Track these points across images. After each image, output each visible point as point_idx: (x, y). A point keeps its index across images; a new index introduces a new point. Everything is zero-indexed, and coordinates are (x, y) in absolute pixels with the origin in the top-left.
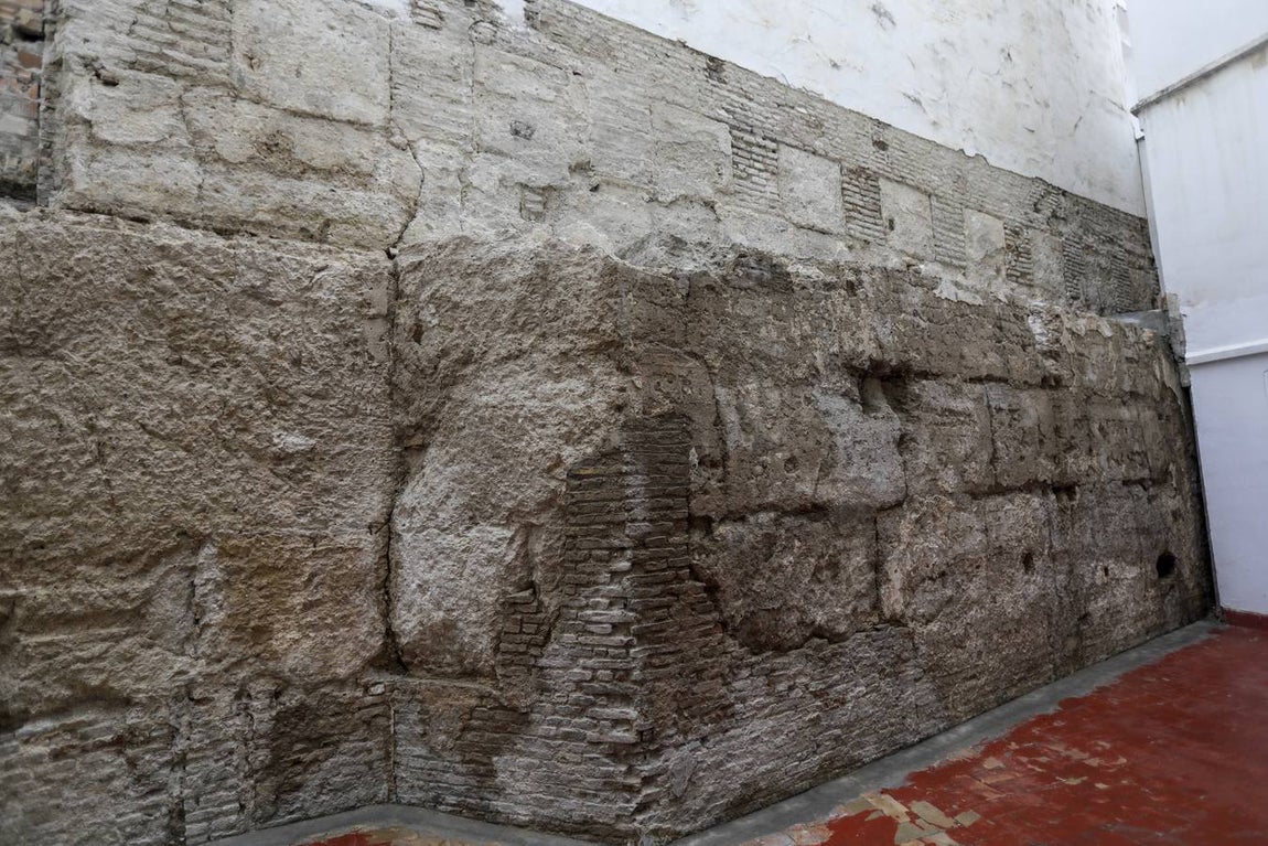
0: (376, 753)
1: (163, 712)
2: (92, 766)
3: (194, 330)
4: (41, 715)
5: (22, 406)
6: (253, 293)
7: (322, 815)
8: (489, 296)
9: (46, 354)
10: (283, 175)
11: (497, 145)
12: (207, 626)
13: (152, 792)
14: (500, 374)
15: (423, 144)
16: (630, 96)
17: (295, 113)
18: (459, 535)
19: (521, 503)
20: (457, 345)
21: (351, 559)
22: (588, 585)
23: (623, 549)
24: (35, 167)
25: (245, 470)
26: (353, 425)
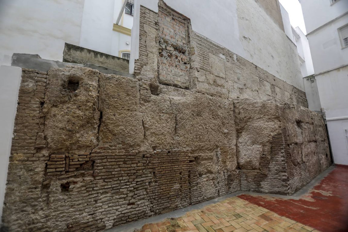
1: (216, 175)
2: (210, 183)
3: (214, 112)
4: (204, 174)
5: (199, 124)
6: (219, 106)
8: (253, 108)
9: (201, 116)
10: (216, 86)
11: (236, 81)
12: (219, 161)
13: (216, 187)
14: (257, 121)
17: (216, 76)
18: (251, 147)
19: (263, 141)
20: (248, 116)
21: (233, 150)
23: (283, 149)
26: (232, 128)
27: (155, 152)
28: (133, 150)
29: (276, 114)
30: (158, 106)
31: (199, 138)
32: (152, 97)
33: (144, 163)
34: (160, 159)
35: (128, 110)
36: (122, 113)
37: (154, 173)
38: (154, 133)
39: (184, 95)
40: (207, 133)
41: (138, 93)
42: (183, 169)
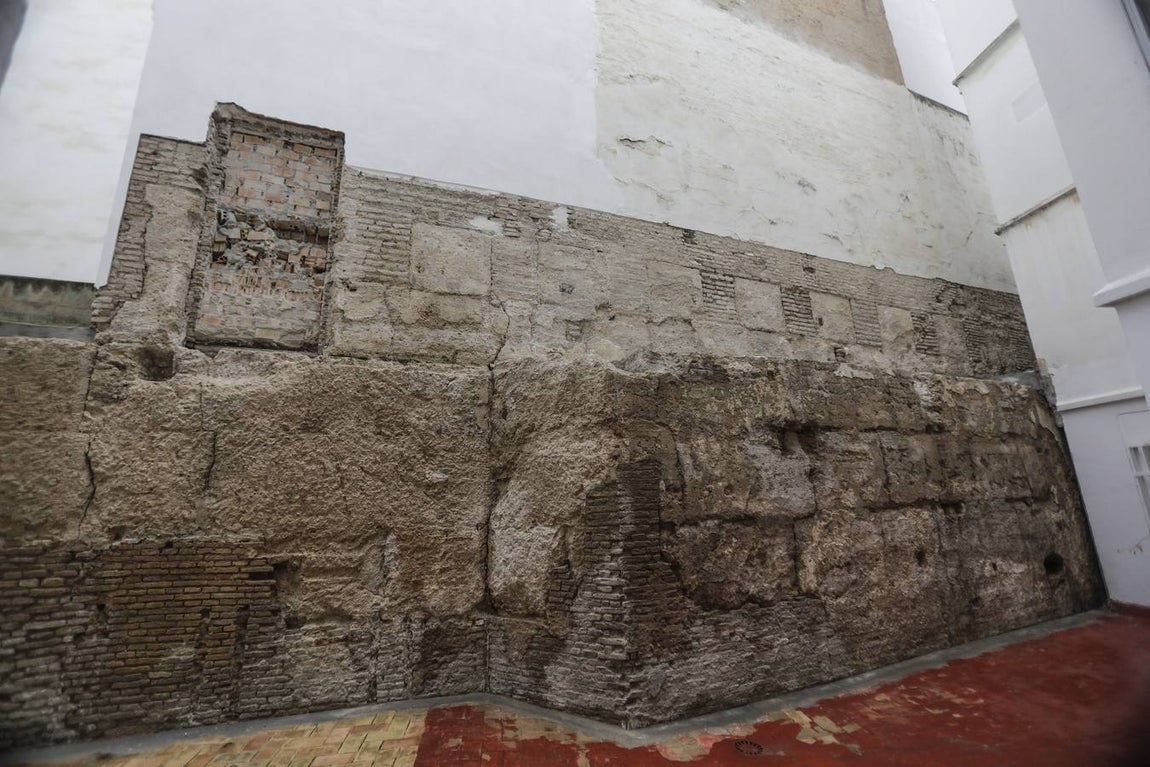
0: (479, 661)
1: (367, 625)
2: (334, 651)
3: (387, 416)
4: (312, 621)
5: (309, 458)
6: (417, 394)
7: (448, 695)
8: (543, 392)
9: (320, 431)
10: (433, 327)
11: (552, 299)
12: (390, 579)
13: (361, 670)
14: (549, 438)
15: (509, 303)
16: (633, 260)
17: (441, 294)
18: (526, 532)
19: (561, 512)
20: (526, 421)
21: (466, 544)
22: (598, 562)
23: (618, 541)
24: (318, 335)
25: (411, 492)
26: (468, 467)
27: (117, 543)
28: (37, 538)
29: (606, 410)
30: (149, 412)
31: (303, 500)
32: (133, 387)
33: (67, 577)
34: (130, 566)
35: (39, 428)
36: (15, 439)
37: (101, 607)
38: (121, 488)
39: (270, 368)
40: (342, 485)
41: (85, 380)
42: (219, 599)
